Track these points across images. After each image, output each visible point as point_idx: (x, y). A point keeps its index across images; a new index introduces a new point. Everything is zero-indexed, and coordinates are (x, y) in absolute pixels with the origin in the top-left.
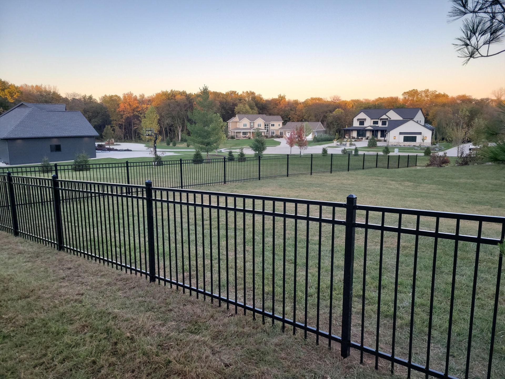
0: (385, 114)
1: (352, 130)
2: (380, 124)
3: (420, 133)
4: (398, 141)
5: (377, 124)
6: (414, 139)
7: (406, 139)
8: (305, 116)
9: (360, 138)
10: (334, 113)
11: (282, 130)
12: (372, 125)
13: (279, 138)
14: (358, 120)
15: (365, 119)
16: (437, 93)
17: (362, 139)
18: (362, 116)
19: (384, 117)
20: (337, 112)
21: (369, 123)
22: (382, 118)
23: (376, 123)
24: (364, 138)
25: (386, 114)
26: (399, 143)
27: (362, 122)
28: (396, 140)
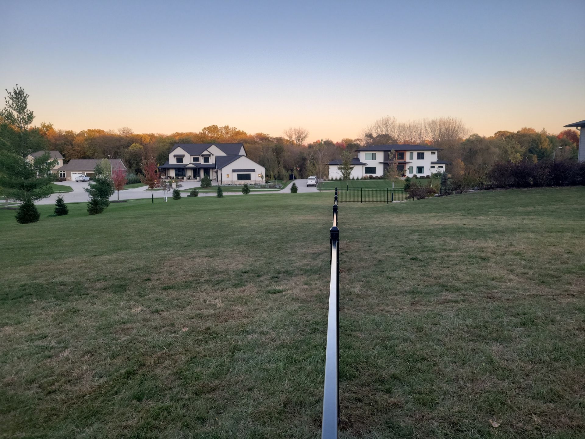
0: (206, 150)
1: (169, 169)
2: (202, 161)
3: (254, 171)
4: (231, 180)
5: (198, 161)
6: (248, 177)
7: (240, 177)
8: (88, 153)
9: (180, 177)
10: (130, 148)
11: (64, 170)
12: (192, 162)
13: (61, 181)
14: (175, 156)
15: (184, 156)
16: (237, 130)
17: (183, 179)
18: (179, 151)
19: (206, 153)
20: (134, 147)
21: (188, 160)
22: (203, 153)
23: (196, 160)
24: (185, 178)
25: (209, 150)
26: (232, 182)
27: (180, 159)
28: (230, 179)
